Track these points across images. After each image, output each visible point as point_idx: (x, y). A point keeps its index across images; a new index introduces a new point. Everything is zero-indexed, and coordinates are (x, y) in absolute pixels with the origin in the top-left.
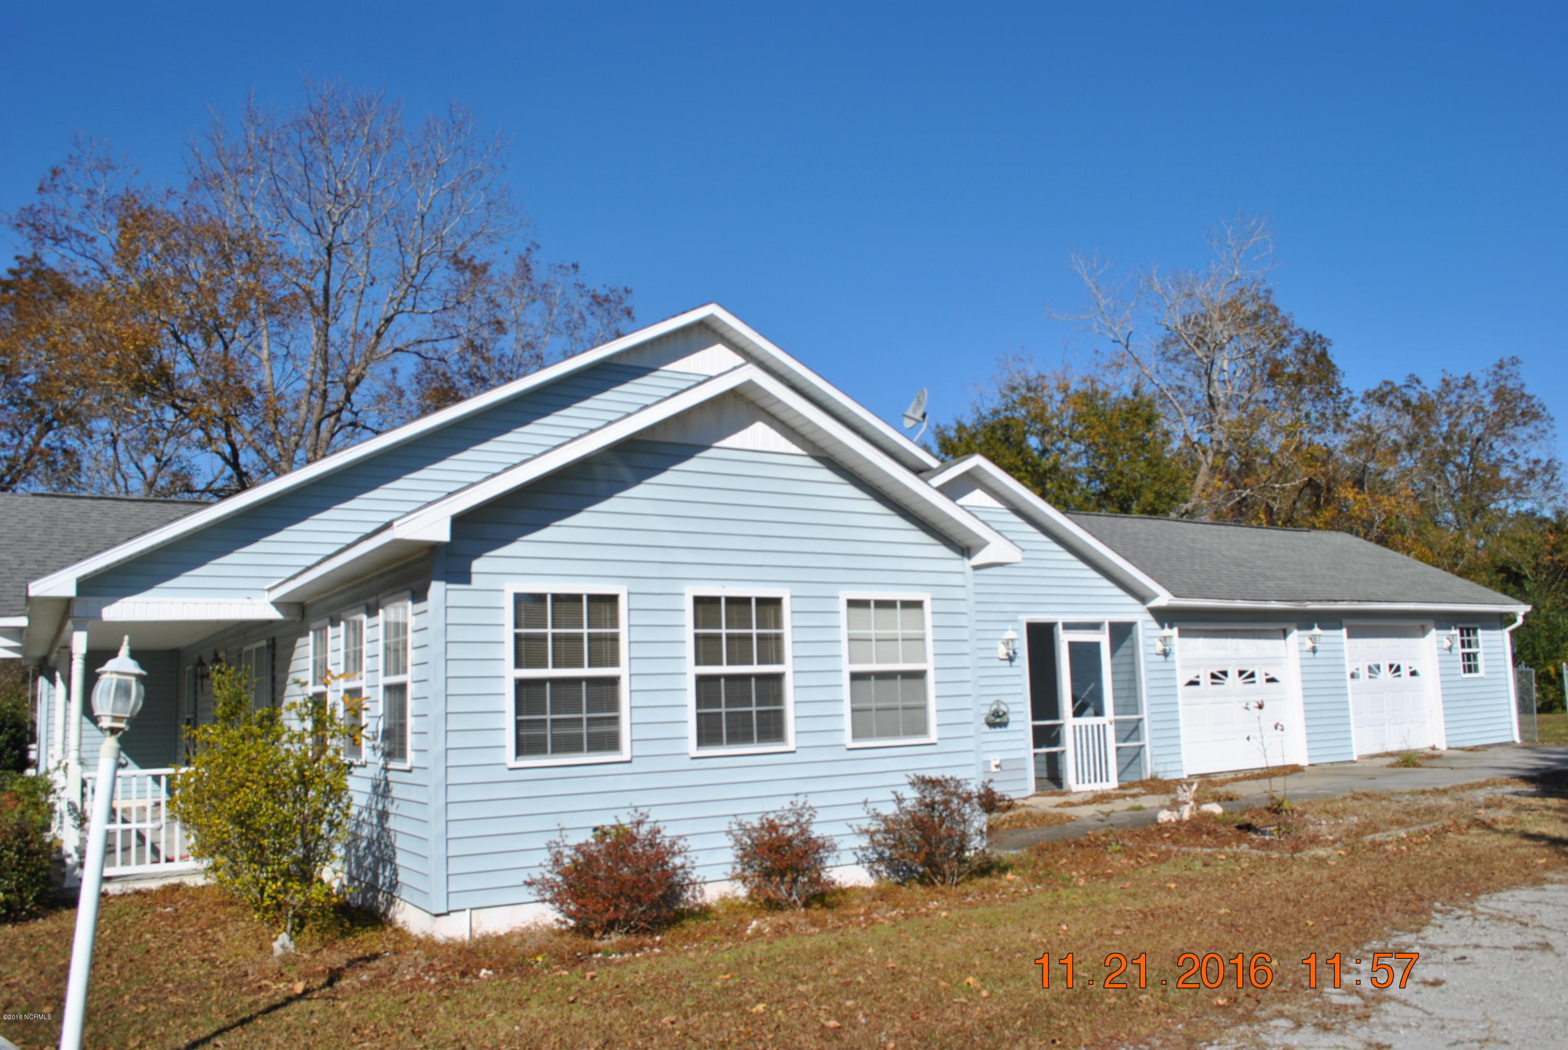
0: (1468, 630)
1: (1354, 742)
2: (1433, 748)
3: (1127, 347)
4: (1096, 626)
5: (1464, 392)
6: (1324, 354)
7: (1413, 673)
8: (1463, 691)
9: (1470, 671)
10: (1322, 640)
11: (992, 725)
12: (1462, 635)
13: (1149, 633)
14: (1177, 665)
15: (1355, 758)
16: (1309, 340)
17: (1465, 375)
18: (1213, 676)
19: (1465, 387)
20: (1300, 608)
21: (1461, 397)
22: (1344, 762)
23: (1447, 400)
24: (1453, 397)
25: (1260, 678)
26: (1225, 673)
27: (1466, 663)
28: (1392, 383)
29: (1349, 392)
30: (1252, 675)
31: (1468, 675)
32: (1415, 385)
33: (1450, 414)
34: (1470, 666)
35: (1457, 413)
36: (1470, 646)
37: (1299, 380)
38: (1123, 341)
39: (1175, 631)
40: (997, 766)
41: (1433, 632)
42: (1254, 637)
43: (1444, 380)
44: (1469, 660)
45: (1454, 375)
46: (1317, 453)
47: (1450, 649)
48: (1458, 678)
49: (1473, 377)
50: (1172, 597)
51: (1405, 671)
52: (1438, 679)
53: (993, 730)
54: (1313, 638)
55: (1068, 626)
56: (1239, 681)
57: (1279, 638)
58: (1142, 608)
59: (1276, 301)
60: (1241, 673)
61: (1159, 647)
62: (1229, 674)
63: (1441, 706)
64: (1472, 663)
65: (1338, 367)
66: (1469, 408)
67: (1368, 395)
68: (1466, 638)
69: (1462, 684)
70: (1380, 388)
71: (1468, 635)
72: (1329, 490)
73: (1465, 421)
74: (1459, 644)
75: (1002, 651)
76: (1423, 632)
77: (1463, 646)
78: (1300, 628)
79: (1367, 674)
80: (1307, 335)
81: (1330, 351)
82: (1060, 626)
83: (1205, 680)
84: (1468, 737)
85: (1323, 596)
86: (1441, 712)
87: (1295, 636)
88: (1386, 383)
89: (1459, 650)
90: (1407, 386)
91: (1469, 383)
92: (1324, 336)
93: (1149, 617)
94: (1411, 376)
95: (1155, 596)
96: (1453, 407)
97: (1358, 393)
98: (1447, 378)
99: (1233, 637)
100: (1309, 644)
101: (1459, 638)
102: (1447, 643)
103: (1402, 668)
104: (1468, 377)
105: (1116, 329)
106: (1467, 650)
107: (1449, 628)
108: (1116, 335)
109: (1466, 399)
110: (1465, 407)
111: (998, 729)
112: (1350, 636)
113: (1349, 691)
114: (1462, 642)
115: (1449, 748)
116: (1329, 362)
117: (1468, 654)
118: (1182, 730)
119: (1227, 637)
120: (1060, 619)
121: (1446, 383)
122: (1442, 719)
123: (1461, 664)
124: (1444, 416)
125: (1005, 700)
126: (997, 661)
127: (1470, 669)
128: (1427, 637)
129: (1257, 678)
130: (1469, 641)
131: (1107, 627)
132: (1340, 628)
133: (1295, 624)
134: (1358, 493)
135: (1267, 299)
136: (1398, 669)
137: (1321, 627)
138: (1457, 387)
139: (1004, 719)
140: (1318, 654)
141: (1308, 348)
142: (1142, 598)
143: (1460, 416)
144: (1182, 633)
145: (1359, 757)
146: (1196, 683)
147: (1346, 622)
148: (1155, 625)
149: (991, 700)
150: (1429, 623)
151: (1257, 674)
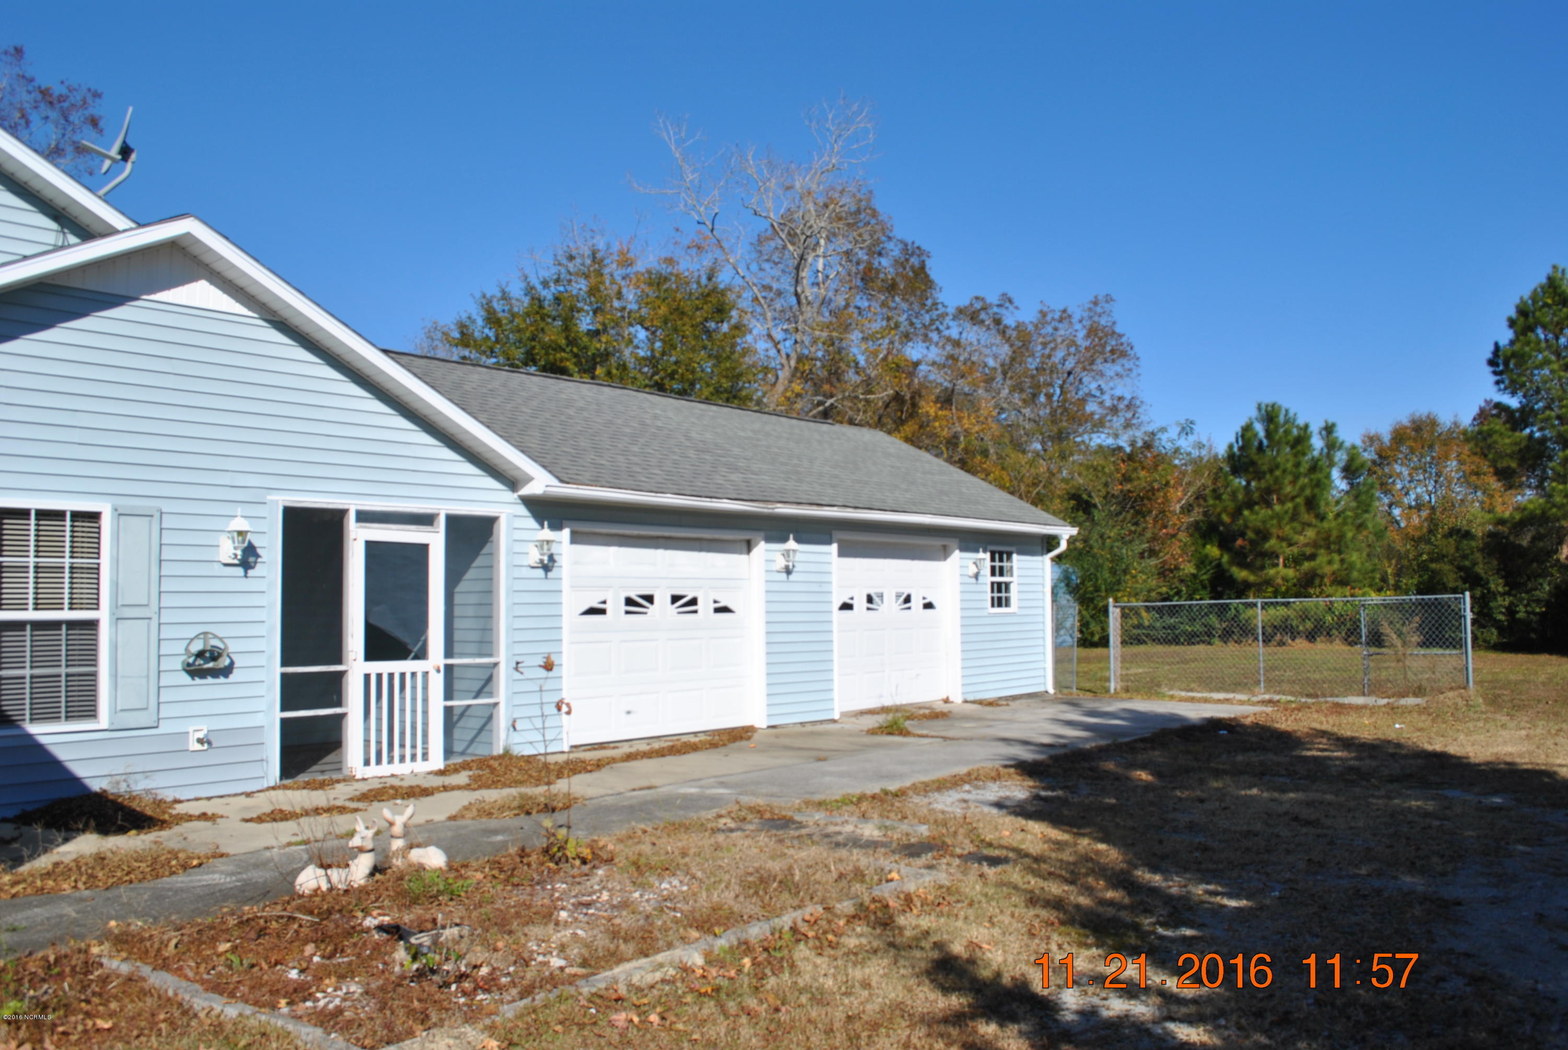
0: (1001, 554)
1: (836, 694)
2: (946, 701)
3: (712, 230)
4: (426, 520)
5: (1060, 326)
6: (923, 267)
7: (928, 606)
8: (988, 629)
9: (1000, 605)
10: (798, 557)
11: (194, 672)
12: (993, 559)
13: (518, 535)
14: (565, 586)
15: (836, 716)
16: (910, 250)
17: (1062, 308)
18: (629, 602)
19: (1061, 320)
20: (766, 511)
21: (1056, 329)
22: (821, 722)
23: (1043, 332)
24: (1049, 329)
25: (705, 606)
26: (650, 599)
27: (996, 595)
28: (983, 299)
29: (944, 306)
30: (694, 602)
31: (997, 610)
32: (1007, 304)
33: (1045, 345)
34: (1000, 599)
35: (1052, 345)
36: (1001, 574)
37: (891, 288)
38: (709, 223)
39: (566, 533)
40: (200, 741)
41: (957, 554)
42: (701, 550)
43: (1041, 312)
44: (999, 591)
45: (1052, 307)
46: (902, 364)
47: (976, 576)
48: (985, 613)
49: (1070, 311)
50: (555, 482)
51: (917, 603)
52: (958, 613)
53: (198, 681)
54: (787, 554)
55: (365, 517)
56: (673, 609)
57: (741, 553)
58: (512, 497)
59: (877, 204)
60: (675, 599)
61: (535, 556)
62: (656, 600)
63: (959, 647)
64: (1003, 595)
65: (936, 281)
66: (1063, 341)
67: (960, 311)
68: (997, 564)
69: (987, 621)
70: (971, 305)
71: (1001, 560)
72: (914, 405)
73: (1060, 354)
74: (988, 571)
75: (228, 550)
76: (944, 554)
77: (993, 573)
78: (768, 540)
79: (866, 605)
80: (906, 245)
81: (929, 263)
82: (352, 516)
83: (615, 607)
84: (990, 686)
85: (804, 498)
86: (959, 655)
87: (762, 549)
88: (977, 298)
89: (987, 579)
90: (1000, 306)
91: (1065, 316)
92: (923, 247)
93: (522, 510)
94: (1004, 295)
95: (529, 479)
96: (1049, 339)
97: (951, 310)
98: (1045, 309)
99: (666, 547)
100: (781, 563)
101: (988, 564)
102: (973, 570)
103: (913, 599)
104: (1064, 311)
105: (702, 209)
106: (998, 579)
107: (977, 551)
108: (700, 214)
109: (1061, 332)
110: (1059, 340)
111: (210, 680)
112: (842, 553)
113: (835, 627)
114: (993, 568)
115: (966, 702)
116: (927, 276)
117: (999, 584)
118: (564, 680)
119: (657, 547)
120: (352, 505)
121: (1043, 314)
122: (959, 664)
123: (989, 595)
124: (1039, 347)
125: (220, 631)
126: (217, 566)
127: (999, 602)
128: (949, 560)
129: (700, 607)
130: (1001, 568)
131: (442, 522)
132: (829, 543)
133: (762, 534)
134: (941, 409)
135: (869, 200)
136: (908, 600)
137: (798, 540)
138: (1053, 319)
139: (224, 662)
140: (792, 577)
141: (907, 260)
142: (511, 481)
143: (1053, 349)
144: (576, 538)
145: (843, 714)
146: (602, 612)
147: (837, 535)
148: (532, 523)
149: (192, 632)
150: (952, 542)
151: (700, 601)
